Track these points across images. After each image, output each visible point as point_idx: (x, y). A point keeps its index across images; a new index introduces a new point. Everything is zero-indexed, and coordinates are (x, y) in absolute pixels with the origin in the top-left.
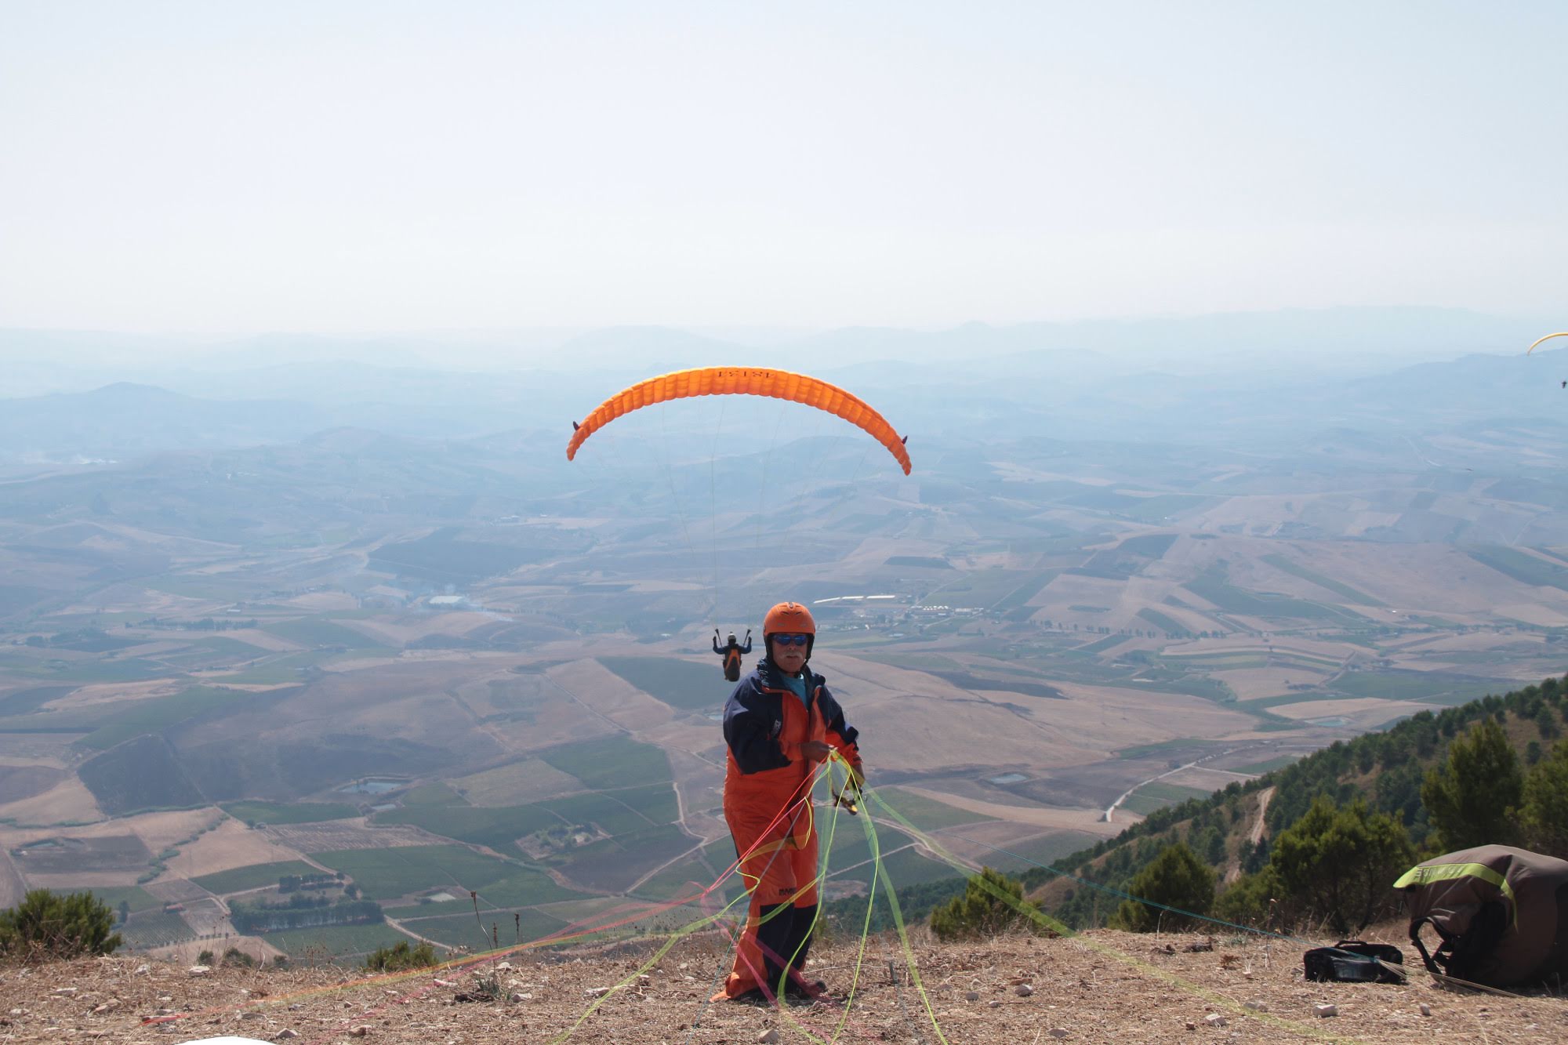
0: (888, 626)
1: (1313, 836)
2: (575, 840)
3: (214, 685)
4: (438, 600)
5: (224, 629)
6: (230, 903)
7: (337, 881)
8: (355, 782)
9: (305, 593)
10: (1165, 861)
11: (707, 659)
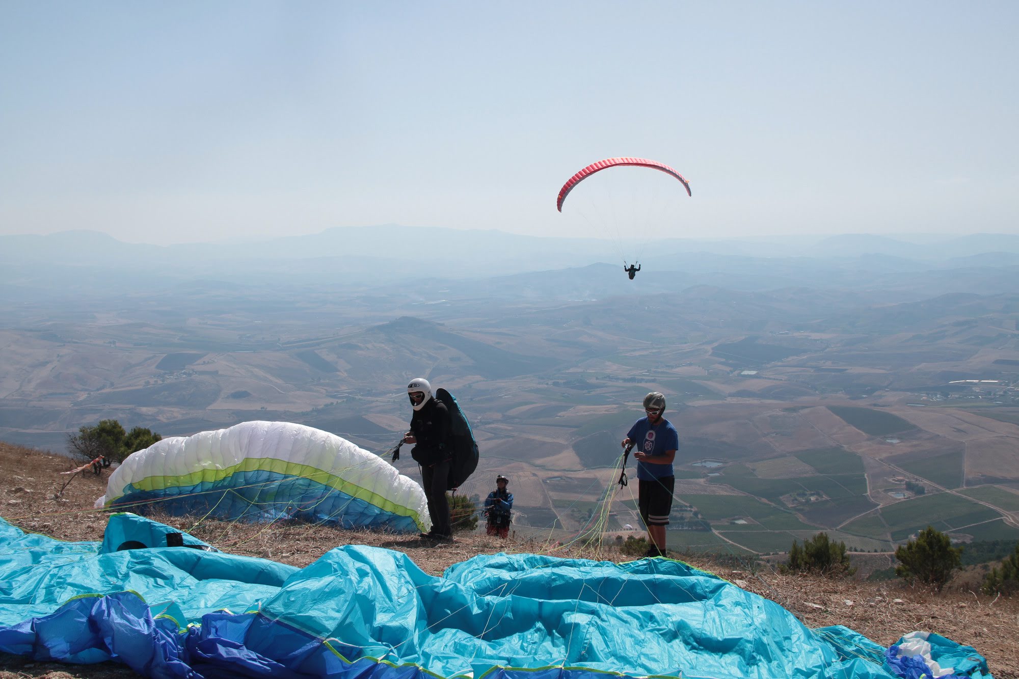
0: (993, 397)
2: (810, 499)
3: (635, 409)
4: (745, 373)
5: (641, 382)
7: (689, 509)
8: (700, 461)
9: (679, 367)
11: (887, 410)
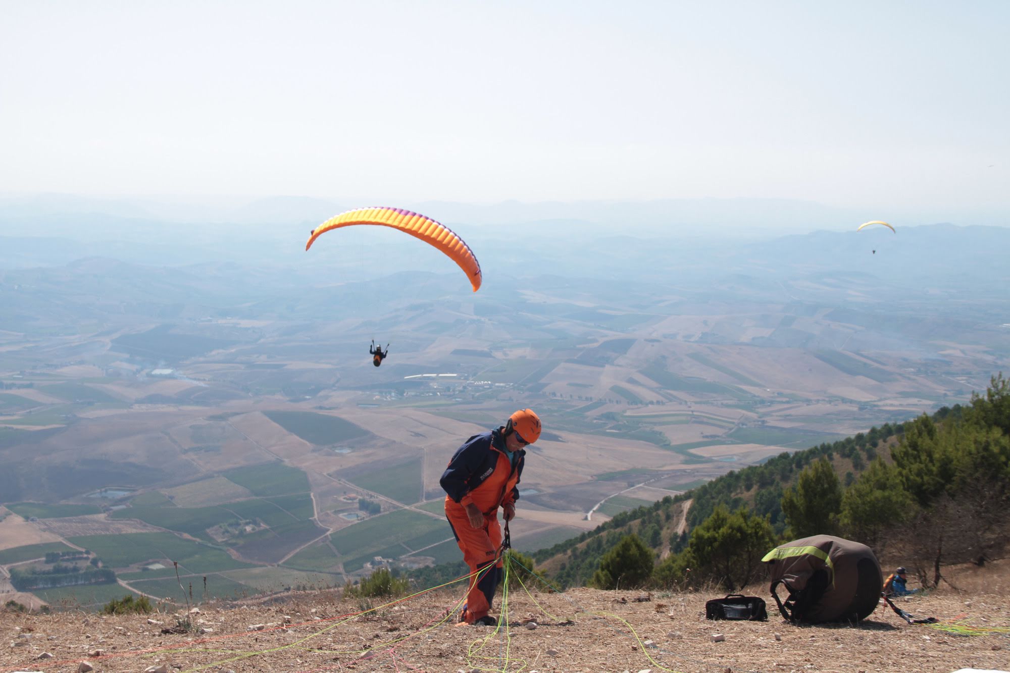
0: (452, 393)
1: (715, 530)
2: (245, 530)
3: (3, 426)
4: (157, 372)
5: (11, 388)
6: (11, 571)
7: (85, 556)
8: (99, 491)
9: (67, 366)
10: (623, 546)
11: (334, 413)
